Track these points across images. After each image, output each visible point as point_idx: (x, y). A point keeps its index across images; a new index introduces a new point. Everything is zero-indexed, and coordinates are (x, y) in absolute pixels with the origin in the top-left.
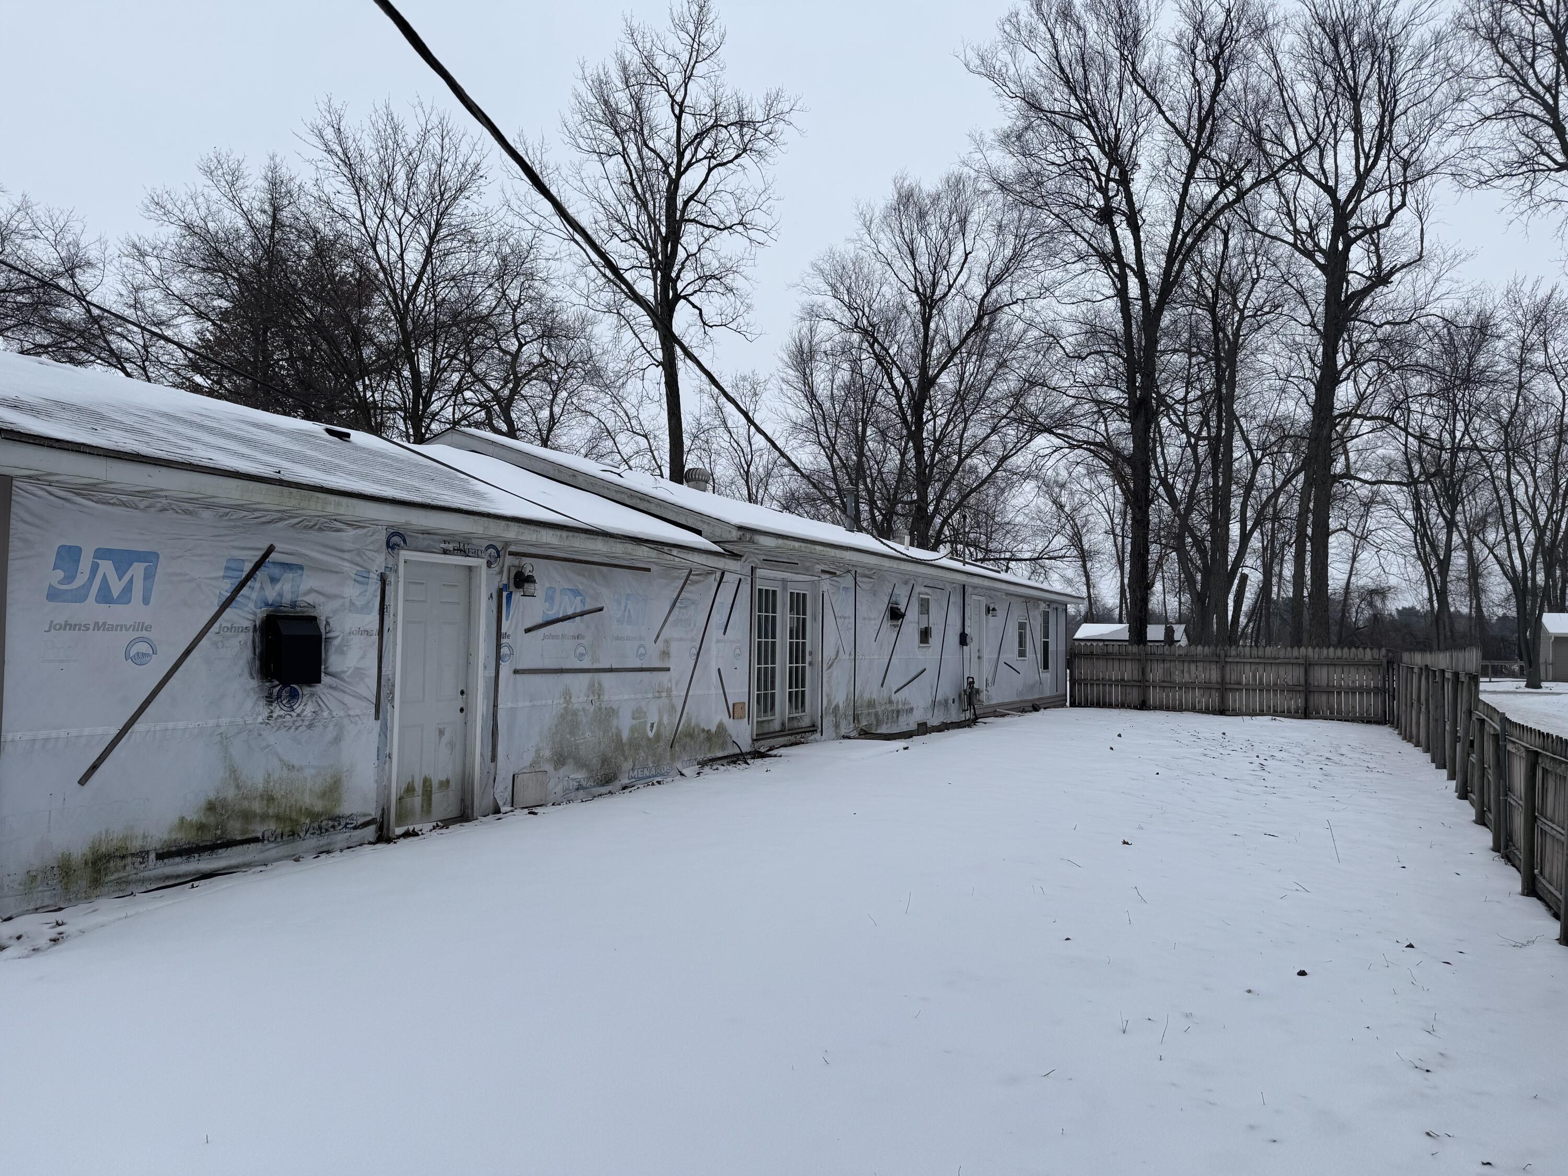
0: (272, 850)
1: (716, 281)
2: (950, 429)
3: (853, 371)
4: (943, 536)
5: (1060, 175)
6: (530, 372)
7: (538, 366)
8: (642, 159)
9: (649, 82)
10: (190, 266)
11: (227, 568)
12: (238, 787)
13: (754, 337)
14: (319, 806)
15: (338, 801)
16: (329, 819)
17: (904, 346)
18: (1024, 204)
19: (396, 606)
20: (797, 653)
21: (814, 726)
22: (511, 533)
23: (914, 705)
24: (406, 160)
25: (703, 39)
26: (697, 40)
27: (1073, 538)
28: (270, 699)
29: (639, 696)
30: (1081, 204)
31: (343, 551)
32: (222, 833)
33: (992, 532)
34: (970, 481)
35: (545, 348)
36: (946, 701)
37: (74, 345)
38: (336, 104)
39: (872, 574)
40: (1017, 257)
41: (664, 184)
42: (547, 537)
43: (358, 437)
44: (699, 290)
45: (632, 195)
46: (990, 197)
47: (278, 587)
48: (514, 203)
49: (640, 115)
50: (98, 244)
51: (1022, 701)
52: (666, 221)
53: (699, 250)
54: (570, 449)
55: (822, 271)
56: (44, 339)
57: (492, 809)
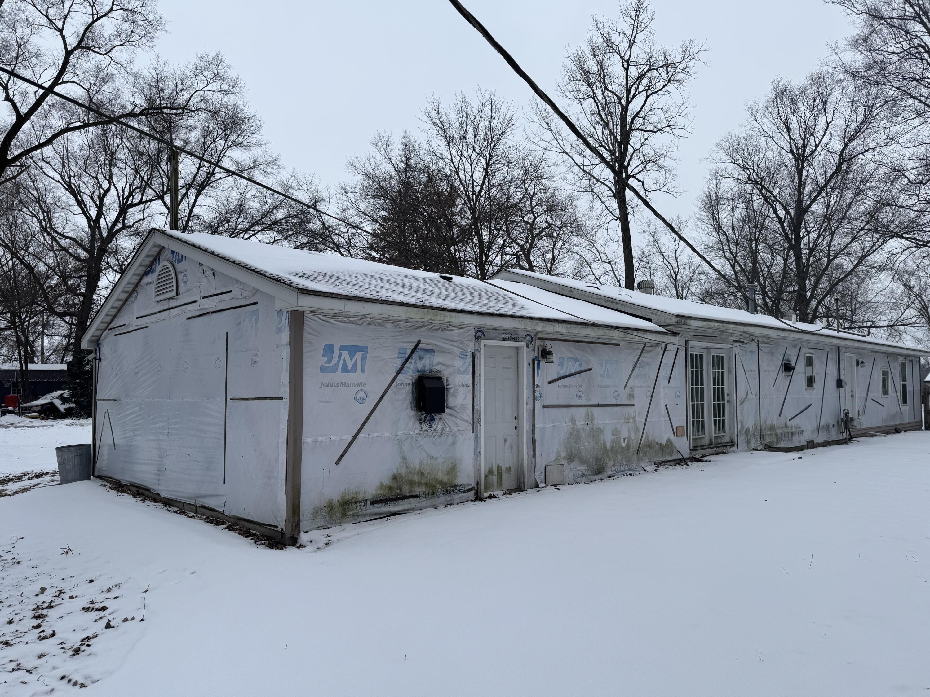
0: (424, 502)
1: (652, 164)
2: (820, 241)
3: (747, 208)
4: (818, 313)
5: (899, 60)
6: (540, 232)
7: (545, 228)
8: (605, 98)
9: (607, 52)
10: (368, 195)
11: (399, 353)
12: (407, 467)
13: (678, 194)
14: (446, 479)
15: (455, 477)
16: (451, 486)
17: (784, 189)
18: (870, 84)
19: (480, 370)
20: (719, 394)
21: (732, 442)
22: (539, 327)
23: (803, 428)
24: (473, 122)
25: (640, 19)
26: (636, 20)
27: (921, 310)
28: (421, 421)
29: (615, 421)
30: (918, 77)
31: (454, 341)
32: (400, 492)
33: (855, 309)
34: (838, 274)
35: (549, 217)
36: (828, 426)
37: (318, 241)
38: (436, 97)
39: (769, 341)
40: (867, 120)
41: (618, 110)
42: (559, 328)
43: (456, 279)
44: (642, 171)
45: (599, 120)
46: (844, 83)
47: (423, 362)
48: (531, 137)
49: (603, 71)
50: (326, 189)
51: (886, 426)
52: (621, 132)
53: (641, 146)
54: (563, 275)
55: (723, 148)
56: (304, 240)
57: (534, 485)
